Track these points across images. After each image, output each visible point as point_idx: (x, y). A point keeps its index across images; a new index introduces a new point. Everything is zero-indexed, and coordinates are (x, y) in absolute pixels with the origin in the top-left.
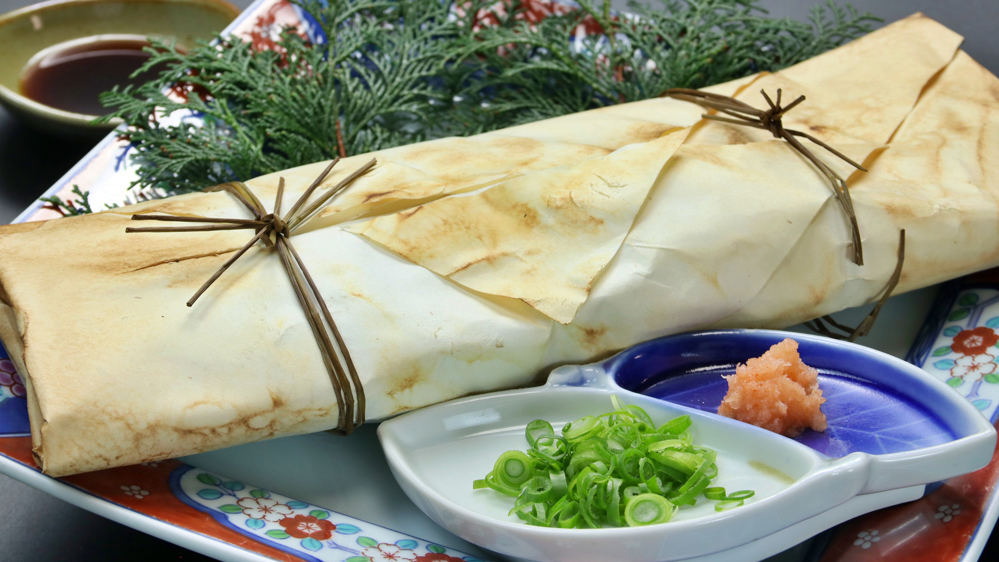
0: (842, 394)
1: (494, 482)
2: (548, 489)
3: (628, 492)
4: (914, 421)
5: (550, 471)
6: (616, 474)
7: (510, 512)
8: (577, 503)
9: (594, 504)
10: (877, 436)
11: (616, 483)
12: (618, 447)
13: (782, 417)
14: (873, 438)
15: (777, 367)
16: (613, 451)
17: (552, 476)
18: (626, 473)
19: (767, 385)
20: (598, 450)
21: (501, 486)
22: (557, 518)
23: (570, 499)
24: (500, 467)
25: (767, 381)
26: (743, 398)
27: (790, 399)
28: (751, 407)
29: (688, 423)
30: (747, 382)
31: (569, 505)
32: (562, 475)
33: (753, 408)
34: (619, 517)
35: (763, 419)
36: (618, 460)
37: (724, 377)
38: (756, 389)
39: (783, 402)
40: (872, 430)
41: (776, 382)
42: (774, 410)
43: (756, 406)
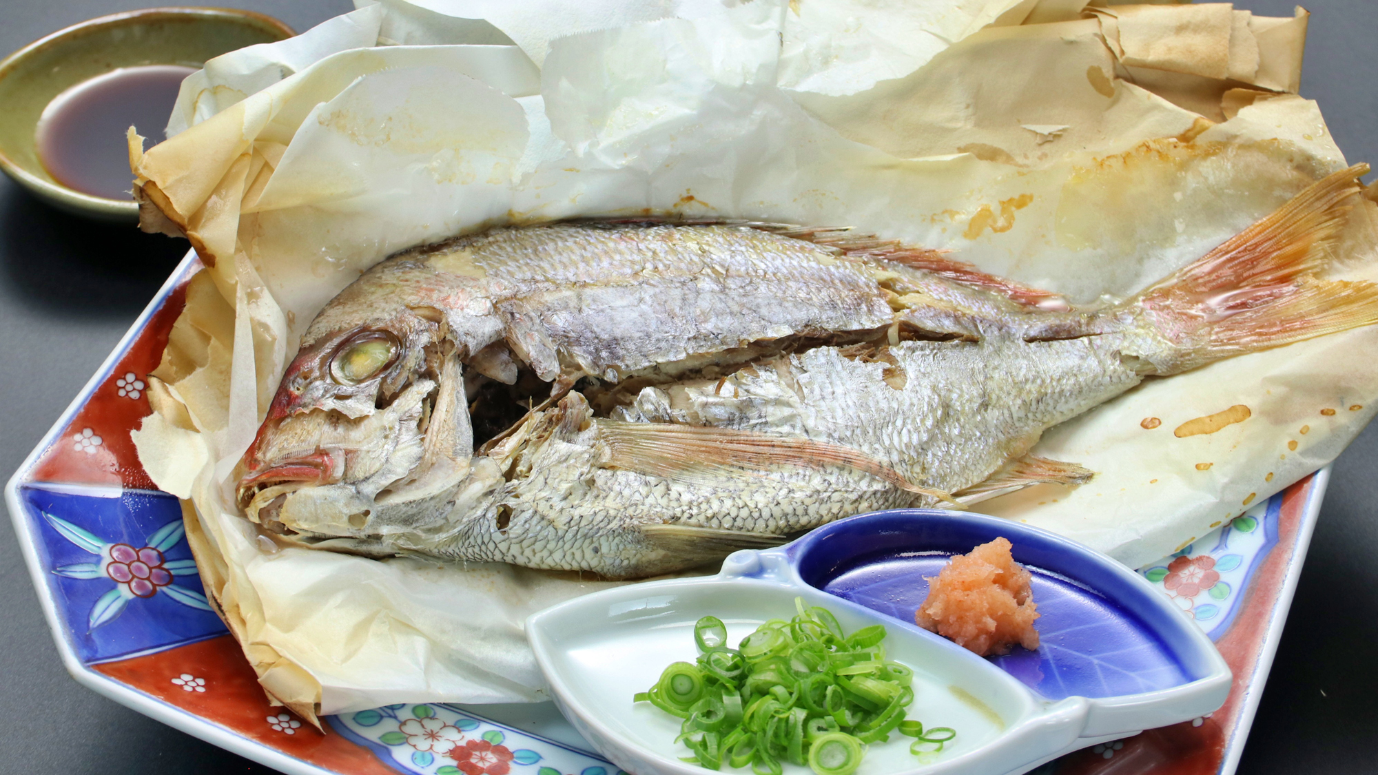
0: (1057, 600)
1: (658, 698)
2: (721, 715)
3: (813, 725)
4: (1139, 646)
5: (723, 691)
6: (800, 703)
7: (676, 740)
8: (754, 736)
9: (774, 740)
10: (1096, 662)
11: (799, 715)
12: (803, 669)
13: (988, 633)
14: (1090, 663)
15: (986, 574)
16: (797, 673)
17: (725, 698)
18: (811, 702)
19: (974, 596)
20: (781, 673)
21: (666, 705)
22: (730, 750)
23: (745, 731)
24: (666, 682)
25: (975, 591)
26: (946, 609)
27: (999, 613)
28: (955, 619)
29: (882, 635)
30: (952, 590)
31: (744, 738)
32: (737, 699)
33: (957, 621)
34: (801, 755)
35: (967, 635)
36: (803, 686)
37: (925, 579)
38: (962, 599)
39: (991, 616)
40: (1090, 653)
41: (984, 592)
42: (979, 626)
43: (961, 619)
